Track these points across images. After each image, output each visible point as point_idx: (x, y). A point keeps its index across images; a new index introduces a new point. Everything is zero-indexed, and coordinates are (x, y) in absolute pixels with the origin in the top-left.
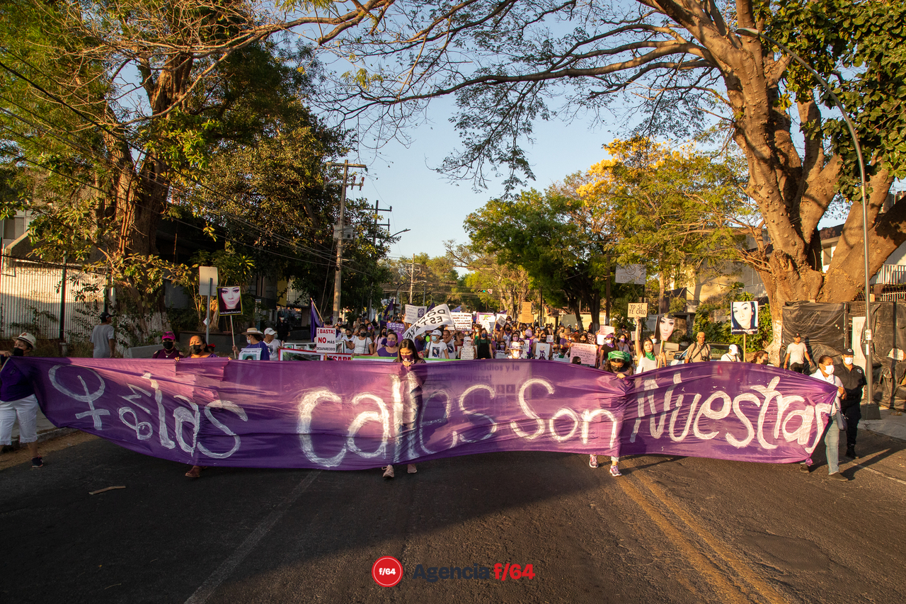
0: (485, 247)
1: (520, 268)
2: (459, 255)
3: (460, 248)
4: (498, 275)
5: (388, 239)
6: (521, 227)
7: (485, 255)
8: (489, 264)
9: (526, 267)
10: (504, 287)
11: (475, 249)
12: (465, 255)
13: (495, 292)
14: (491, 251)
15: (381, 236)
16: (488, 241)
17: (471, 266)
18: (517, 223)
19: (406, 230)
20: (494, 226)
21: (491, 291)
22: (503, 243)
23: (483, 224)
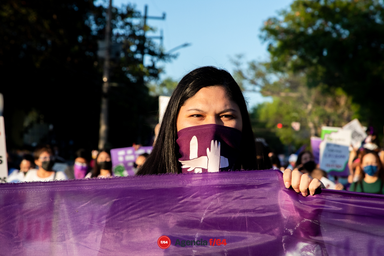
0: (289, 64)
1: (340, 92)
2: (250, 75)
3: (253, 66)
4: (307, 103)
5: (162, 56)
6: (339, 35)
7: (287, 75)
8: (294, 87)
9: (348, 91)
10: (316, 119)
11: (276, 67)
12: (260, 75)
13: (302, 128)
14: (297, 68)
15: (152, 53)
16: (292, 55)
17: (267, 90)
18: (334, 28)
19: (186, 45)
20: (302, 34)
21: (296, 126)
22: (314, 57)
23: (286, 32)
